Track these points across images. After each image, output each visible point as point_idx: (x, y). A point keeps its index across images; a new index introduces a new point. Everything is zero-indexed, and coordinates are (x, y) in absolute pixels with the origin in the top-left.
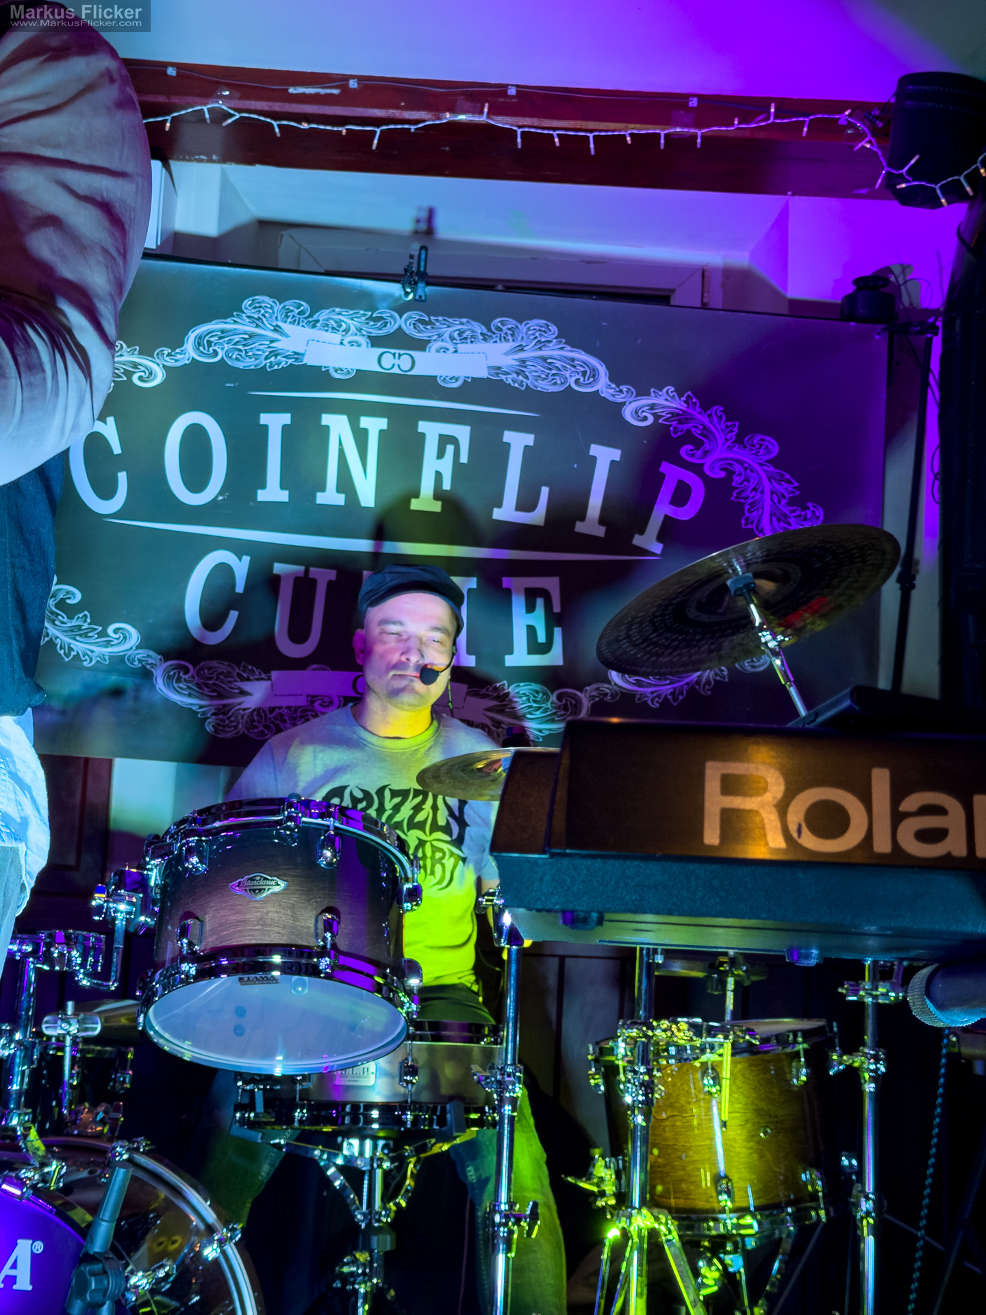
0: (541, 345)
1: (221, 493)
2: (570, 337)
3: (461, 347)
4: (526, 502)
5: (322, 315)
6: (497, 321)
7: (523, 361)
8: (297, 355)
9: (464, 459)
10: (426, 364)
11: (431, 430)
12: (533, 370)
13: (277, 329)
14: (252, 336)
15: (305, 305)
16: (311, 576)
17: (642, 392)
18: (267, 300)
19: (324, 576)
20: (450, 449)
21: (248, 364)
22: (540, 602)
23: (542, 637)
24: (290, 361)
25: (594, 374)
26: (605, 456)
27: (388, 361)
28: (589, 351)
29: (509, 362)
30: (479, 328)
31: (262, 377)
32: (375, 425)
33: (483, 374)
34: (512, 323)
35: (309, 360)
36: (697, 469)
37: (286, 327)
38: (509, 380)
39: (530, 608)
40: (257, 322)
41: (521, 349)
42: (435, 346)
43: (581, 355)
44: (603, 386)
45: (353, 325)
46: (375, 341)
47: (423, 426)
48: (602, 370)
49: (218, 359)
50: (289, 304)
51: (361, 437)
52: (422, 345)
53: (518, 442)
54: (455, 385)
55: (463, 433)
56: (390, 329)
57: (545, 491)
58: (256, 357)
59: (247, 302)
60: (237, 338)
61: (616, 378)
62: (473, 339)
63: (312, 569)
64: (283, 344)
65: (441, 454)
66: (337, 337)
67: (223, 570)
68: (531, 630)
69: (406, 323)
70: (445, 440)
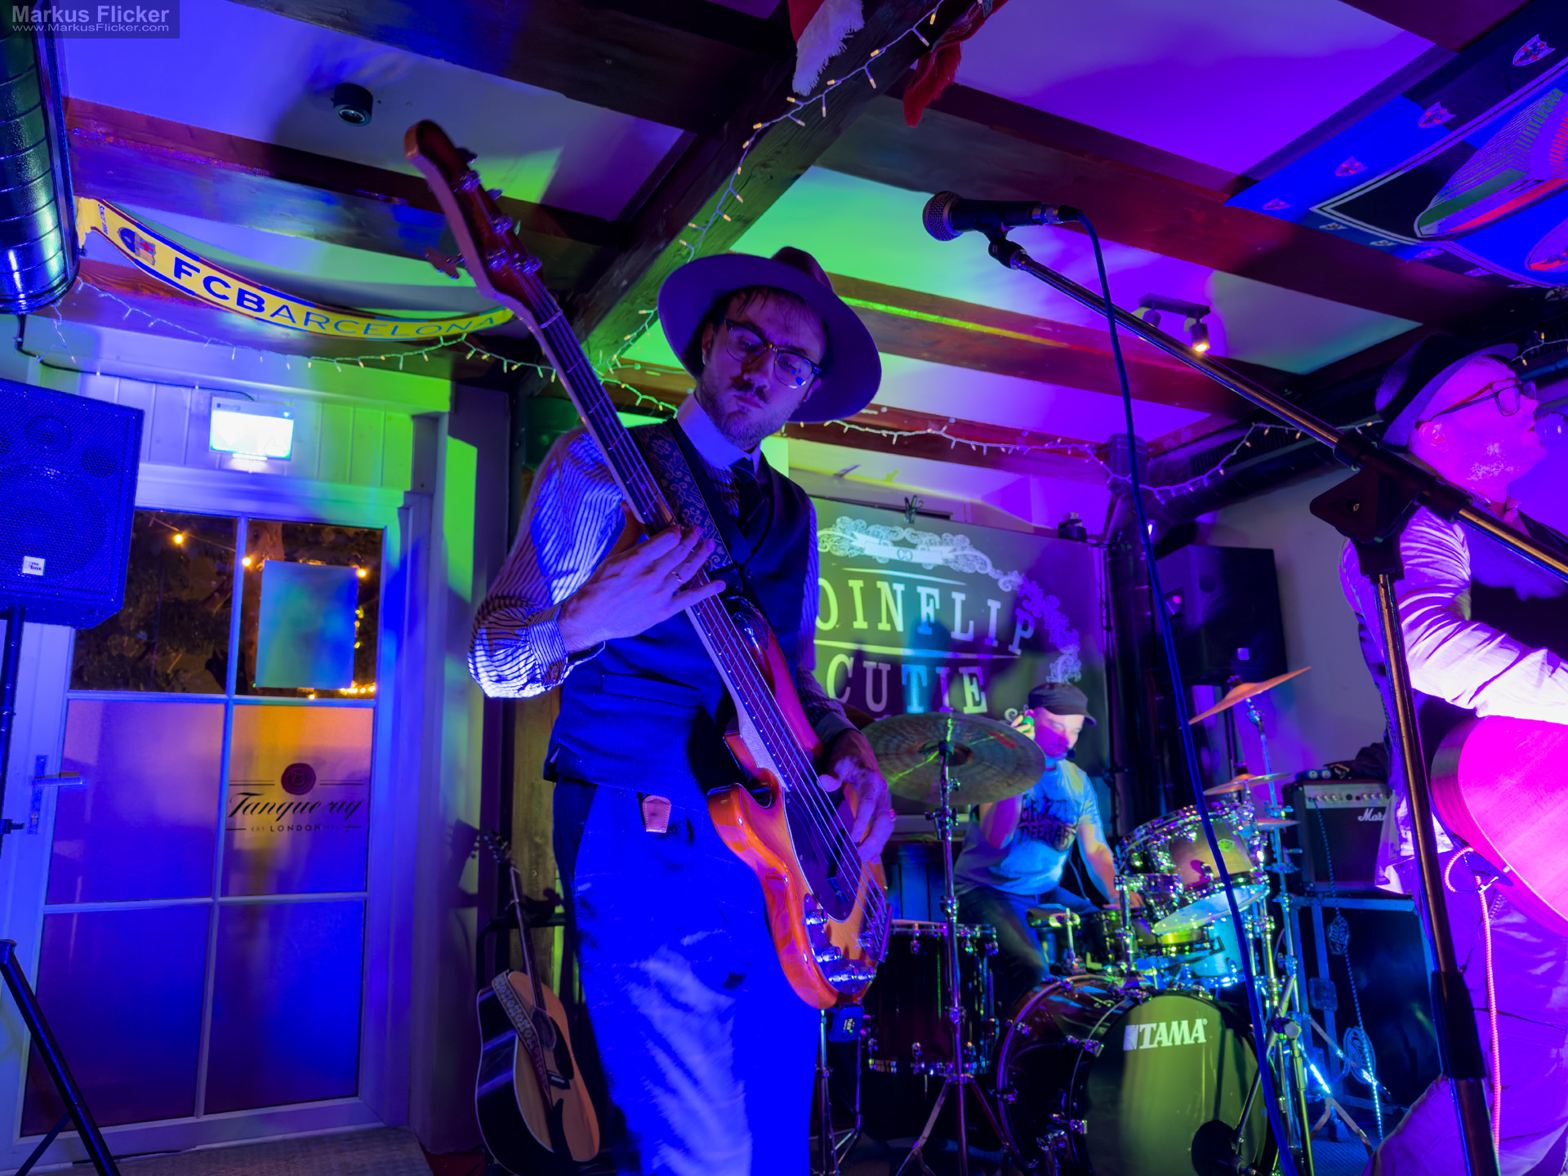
0: (963, 548)
1: (837, 623)
2: (976, 545)
3: (932, 548)
4: (965, 629)
5: (871, 528)
6: (944, 535)
7: (957, 557)
8: (861, 550)
9: (938, 607)
10: (918, 556)
11: (923, 591)
12: (962, 561)
13: (852, 535)
14: (842, 538)
15: (864, 523)
16: (880, 668)
17: (1005, 574)
18: (846, 519)
19: (885, 668)
20: (931, 601)
21: (840, 553)
22: (975, 679)
23: (977, 699)
24: (859, 553)
25: (985, 563)
26: (994, 606)
27: (902, 554)
28: (983, 551)
29: (951, 556)
30: (936, 538)
31: (847, 561)
32: (899, 588)
33: (940, 562)
34: (950, 536)
35: (867, 552)
36: (1030, 612)
37: (856, 533)
38: (952, 566)
39: (971, 684)
40: (843, 531)
41: (955, 550)
42: (920, 547)
43: (978, 554)
44: (989, 570)
45: (884, 534)
46: (896, 543)
47: (920, 589)
48: (989, 562)
49: (827, 550)
50: (858, 521)
51: (894, 593)
52: (913, 546)
53: (959, 598)
54: (930, 568)
55: (935, 592)
56: (900, 537)
57: (971, 623)
58: (844, 549)
59: (838, 520)
60: (835, 539)
61: (995, 566)
62: (935, 544)
63: (880, 664)
64: (855, 543)
65: (928, 604)
66: (876, 540)
67: (842, 665)
68: (973, 694)
69: (905, 534)
70: (930, 597)
